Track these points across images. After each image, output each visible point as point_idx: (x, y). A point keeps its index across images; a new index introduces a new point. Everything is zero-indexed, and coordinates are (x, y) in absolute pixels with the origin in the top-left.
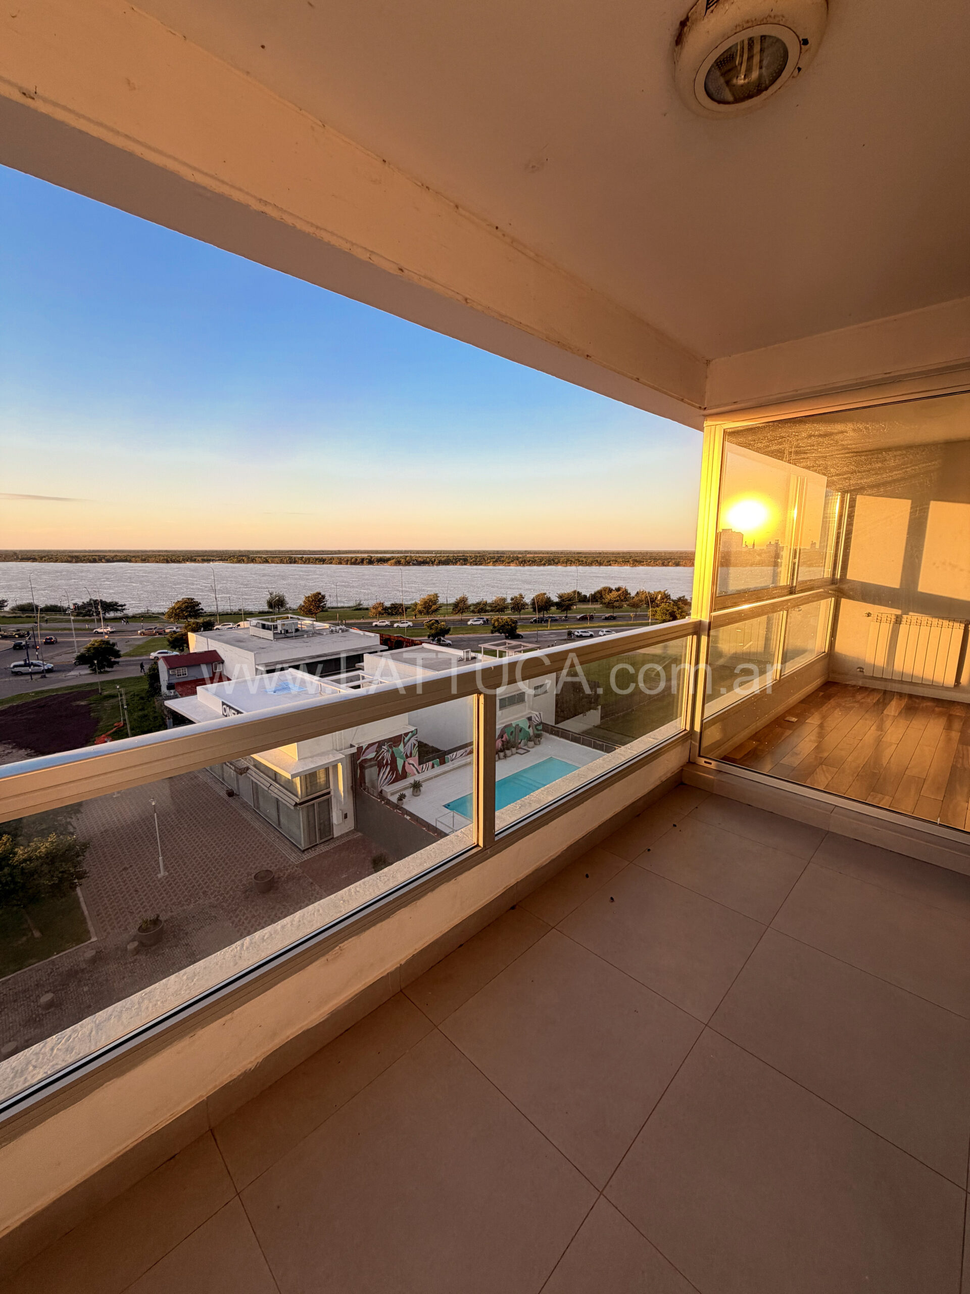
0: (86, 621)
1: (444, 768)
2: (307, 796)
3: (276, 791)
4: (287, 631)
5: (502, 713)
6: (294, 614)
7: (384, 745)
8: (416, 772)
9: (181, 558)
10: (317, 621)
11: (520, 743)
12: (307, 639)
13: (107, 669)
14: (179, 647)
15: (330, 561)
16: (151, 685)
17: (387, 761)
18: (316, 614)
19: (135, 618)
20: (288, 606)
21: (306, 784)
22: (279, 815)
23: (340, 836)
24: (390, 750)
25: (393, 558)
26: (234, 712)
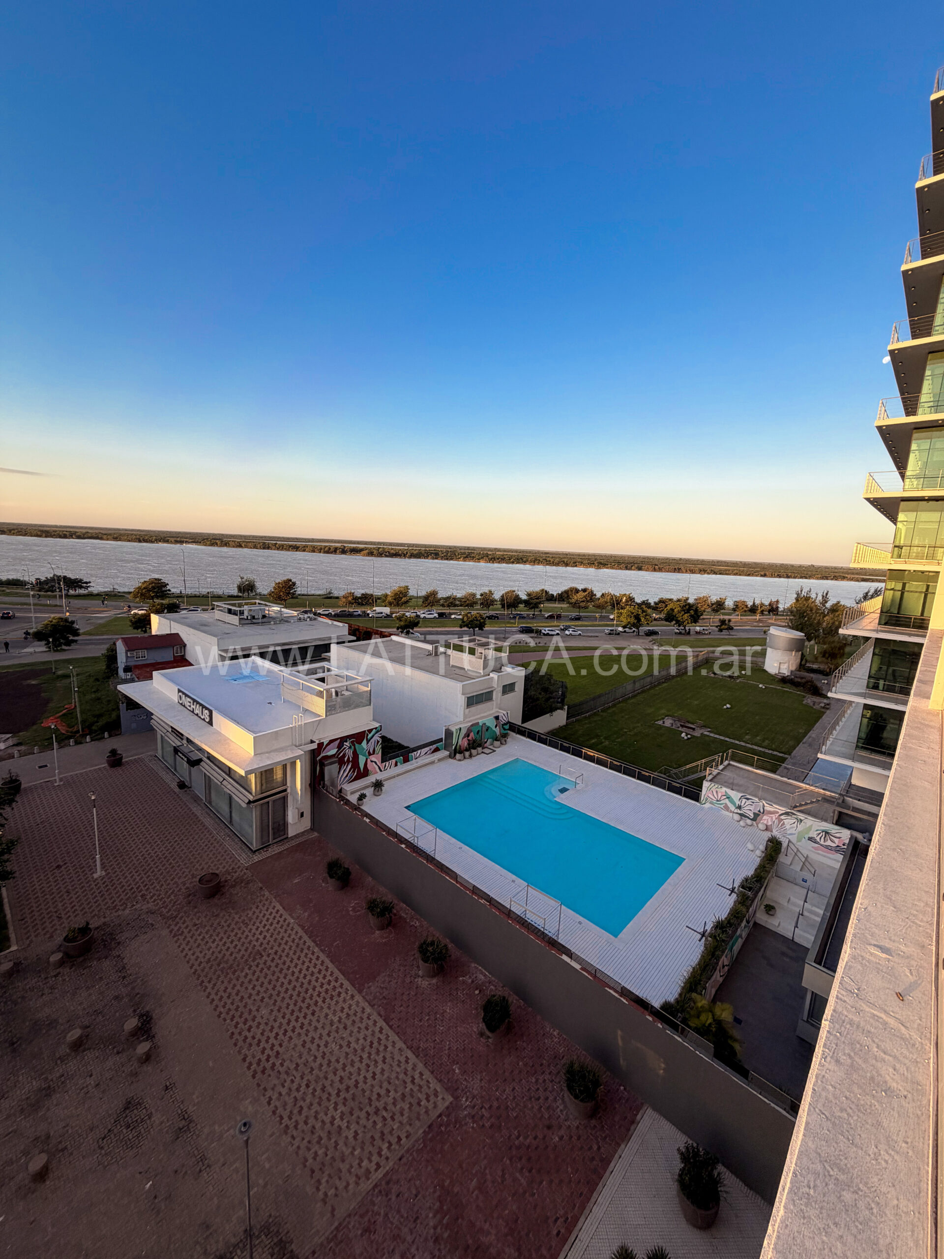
0: (49, 597)
1: (408, 766)
2: (262, 793)
3: (229, 786)
4: (253, 617)
5: (469, 711)
6: (261, 599)
7: (346, 742)
8: (378, 770)
9: (154, 538)
10: (286, 607)
11: (486, 742)
12: (273, 627)
13: (64, 647)
14: (141, 627)
15: (304, 549)
16: (108, 667)
17: (349, 758)
18: (285, 600)
19: (98, 595)
20: (258, 591)
21: (261, 781)
22: (231, 812)
23: (295, 836)
24: (353, 747)
25: (366, 549)
26: (189, 700)
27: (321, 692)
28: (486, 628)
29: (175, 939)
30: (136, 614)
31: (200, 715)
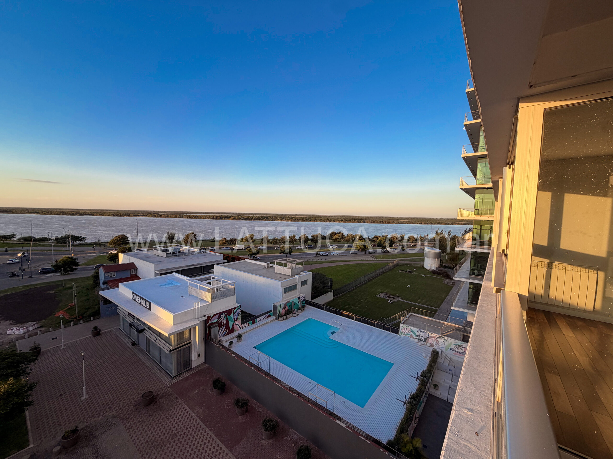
0: (63, 246)
1: (255, 325)
2: (178, 345)
3: (160, 343)
4: (174, 253)
5: (285, 296)
7: (223, 315)
8: (239, 329)
9: (122, 214)
11: (294, 311)
12: (184, 257)
13: (70, 273)
14: (113, 260)
15: (201, 217)
16: (94, 282)
17: (224, 323)
19: (90, 244)
21: (177, 338)
22: (160, 357)
23: (195, 367)
24: (226, 317)
25: (232, 216)
26: (138, 297)
27: (209, 290)
28: (292, 254)
29: (128, 431)
30: (111, 253)
31: (144, 305)
